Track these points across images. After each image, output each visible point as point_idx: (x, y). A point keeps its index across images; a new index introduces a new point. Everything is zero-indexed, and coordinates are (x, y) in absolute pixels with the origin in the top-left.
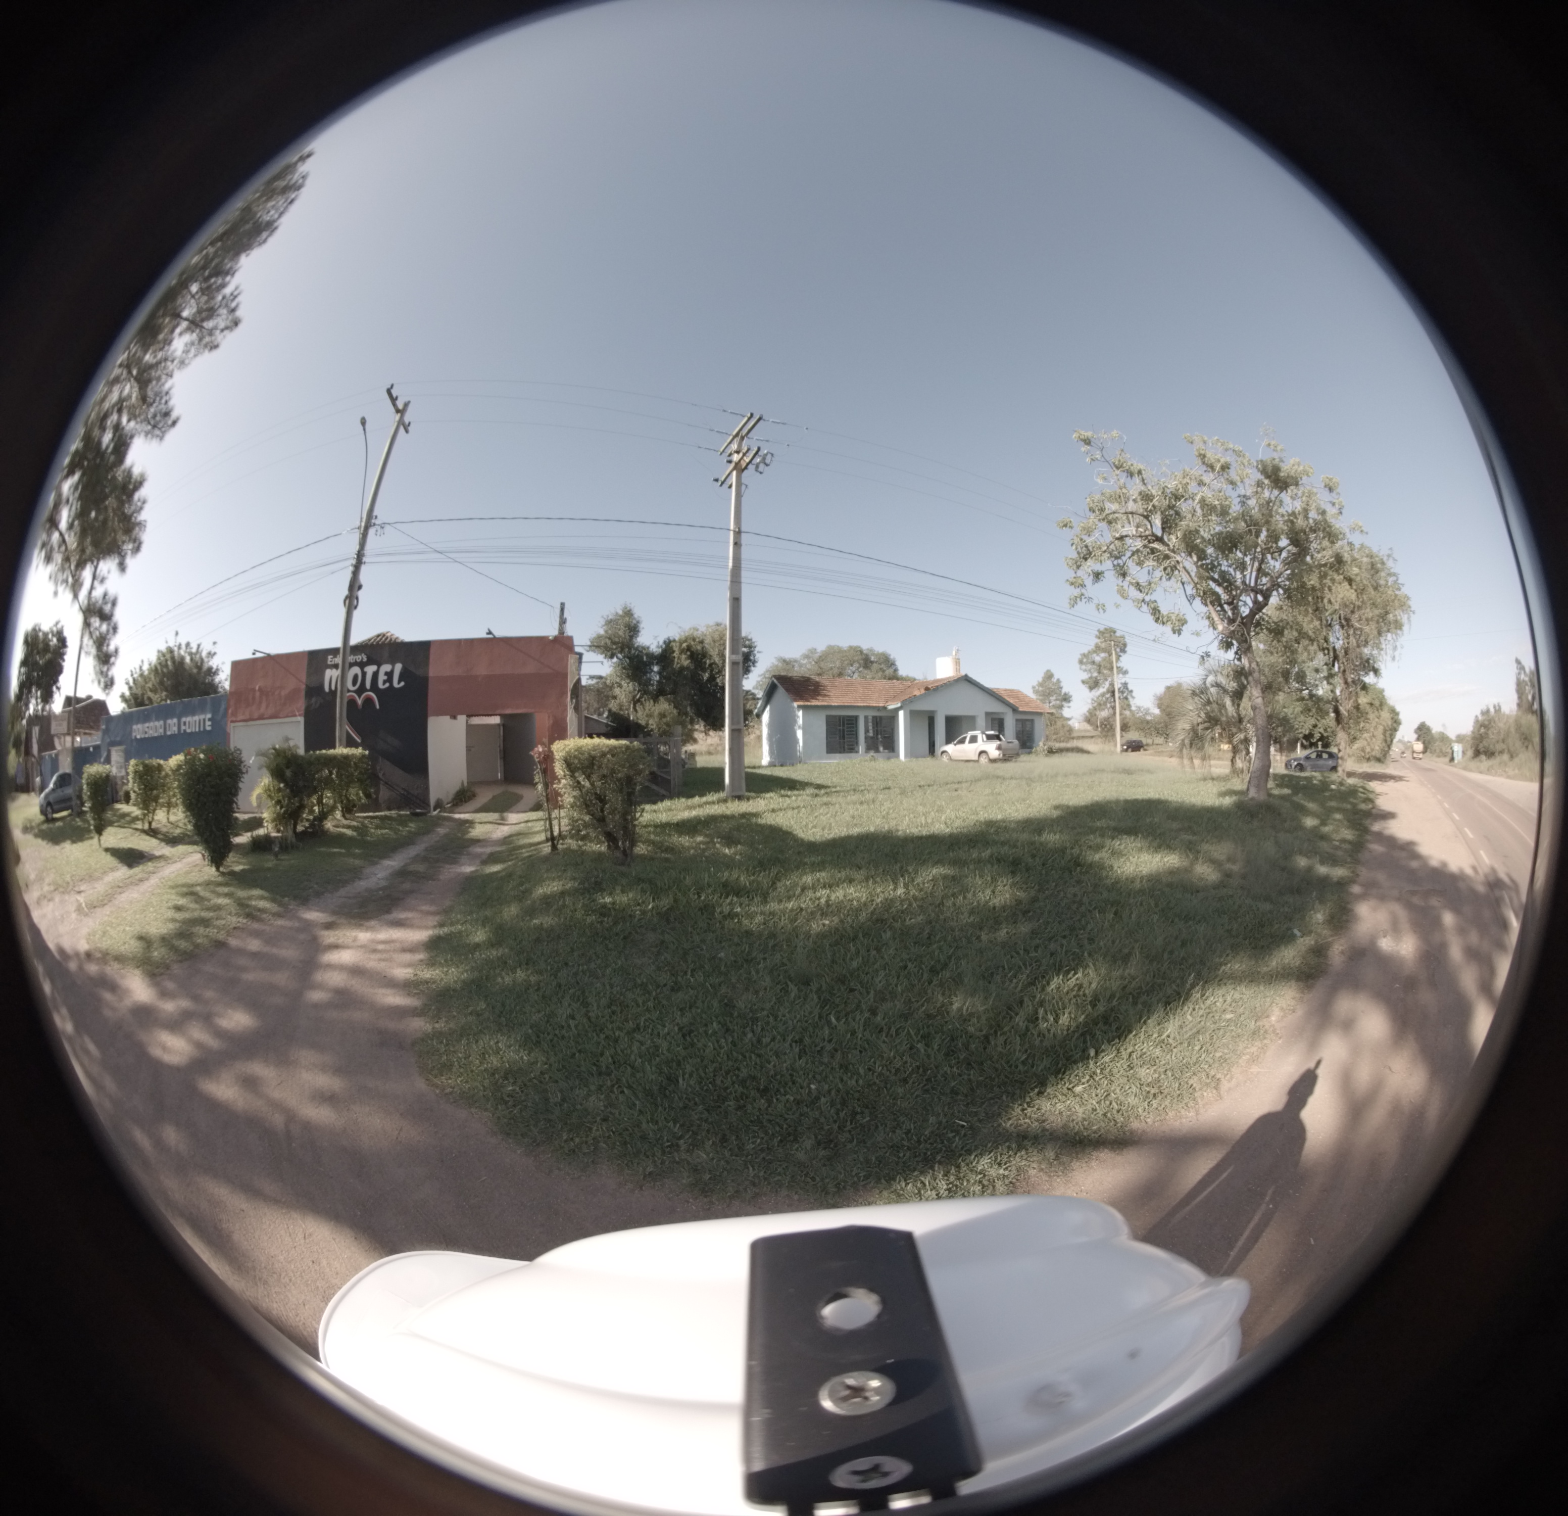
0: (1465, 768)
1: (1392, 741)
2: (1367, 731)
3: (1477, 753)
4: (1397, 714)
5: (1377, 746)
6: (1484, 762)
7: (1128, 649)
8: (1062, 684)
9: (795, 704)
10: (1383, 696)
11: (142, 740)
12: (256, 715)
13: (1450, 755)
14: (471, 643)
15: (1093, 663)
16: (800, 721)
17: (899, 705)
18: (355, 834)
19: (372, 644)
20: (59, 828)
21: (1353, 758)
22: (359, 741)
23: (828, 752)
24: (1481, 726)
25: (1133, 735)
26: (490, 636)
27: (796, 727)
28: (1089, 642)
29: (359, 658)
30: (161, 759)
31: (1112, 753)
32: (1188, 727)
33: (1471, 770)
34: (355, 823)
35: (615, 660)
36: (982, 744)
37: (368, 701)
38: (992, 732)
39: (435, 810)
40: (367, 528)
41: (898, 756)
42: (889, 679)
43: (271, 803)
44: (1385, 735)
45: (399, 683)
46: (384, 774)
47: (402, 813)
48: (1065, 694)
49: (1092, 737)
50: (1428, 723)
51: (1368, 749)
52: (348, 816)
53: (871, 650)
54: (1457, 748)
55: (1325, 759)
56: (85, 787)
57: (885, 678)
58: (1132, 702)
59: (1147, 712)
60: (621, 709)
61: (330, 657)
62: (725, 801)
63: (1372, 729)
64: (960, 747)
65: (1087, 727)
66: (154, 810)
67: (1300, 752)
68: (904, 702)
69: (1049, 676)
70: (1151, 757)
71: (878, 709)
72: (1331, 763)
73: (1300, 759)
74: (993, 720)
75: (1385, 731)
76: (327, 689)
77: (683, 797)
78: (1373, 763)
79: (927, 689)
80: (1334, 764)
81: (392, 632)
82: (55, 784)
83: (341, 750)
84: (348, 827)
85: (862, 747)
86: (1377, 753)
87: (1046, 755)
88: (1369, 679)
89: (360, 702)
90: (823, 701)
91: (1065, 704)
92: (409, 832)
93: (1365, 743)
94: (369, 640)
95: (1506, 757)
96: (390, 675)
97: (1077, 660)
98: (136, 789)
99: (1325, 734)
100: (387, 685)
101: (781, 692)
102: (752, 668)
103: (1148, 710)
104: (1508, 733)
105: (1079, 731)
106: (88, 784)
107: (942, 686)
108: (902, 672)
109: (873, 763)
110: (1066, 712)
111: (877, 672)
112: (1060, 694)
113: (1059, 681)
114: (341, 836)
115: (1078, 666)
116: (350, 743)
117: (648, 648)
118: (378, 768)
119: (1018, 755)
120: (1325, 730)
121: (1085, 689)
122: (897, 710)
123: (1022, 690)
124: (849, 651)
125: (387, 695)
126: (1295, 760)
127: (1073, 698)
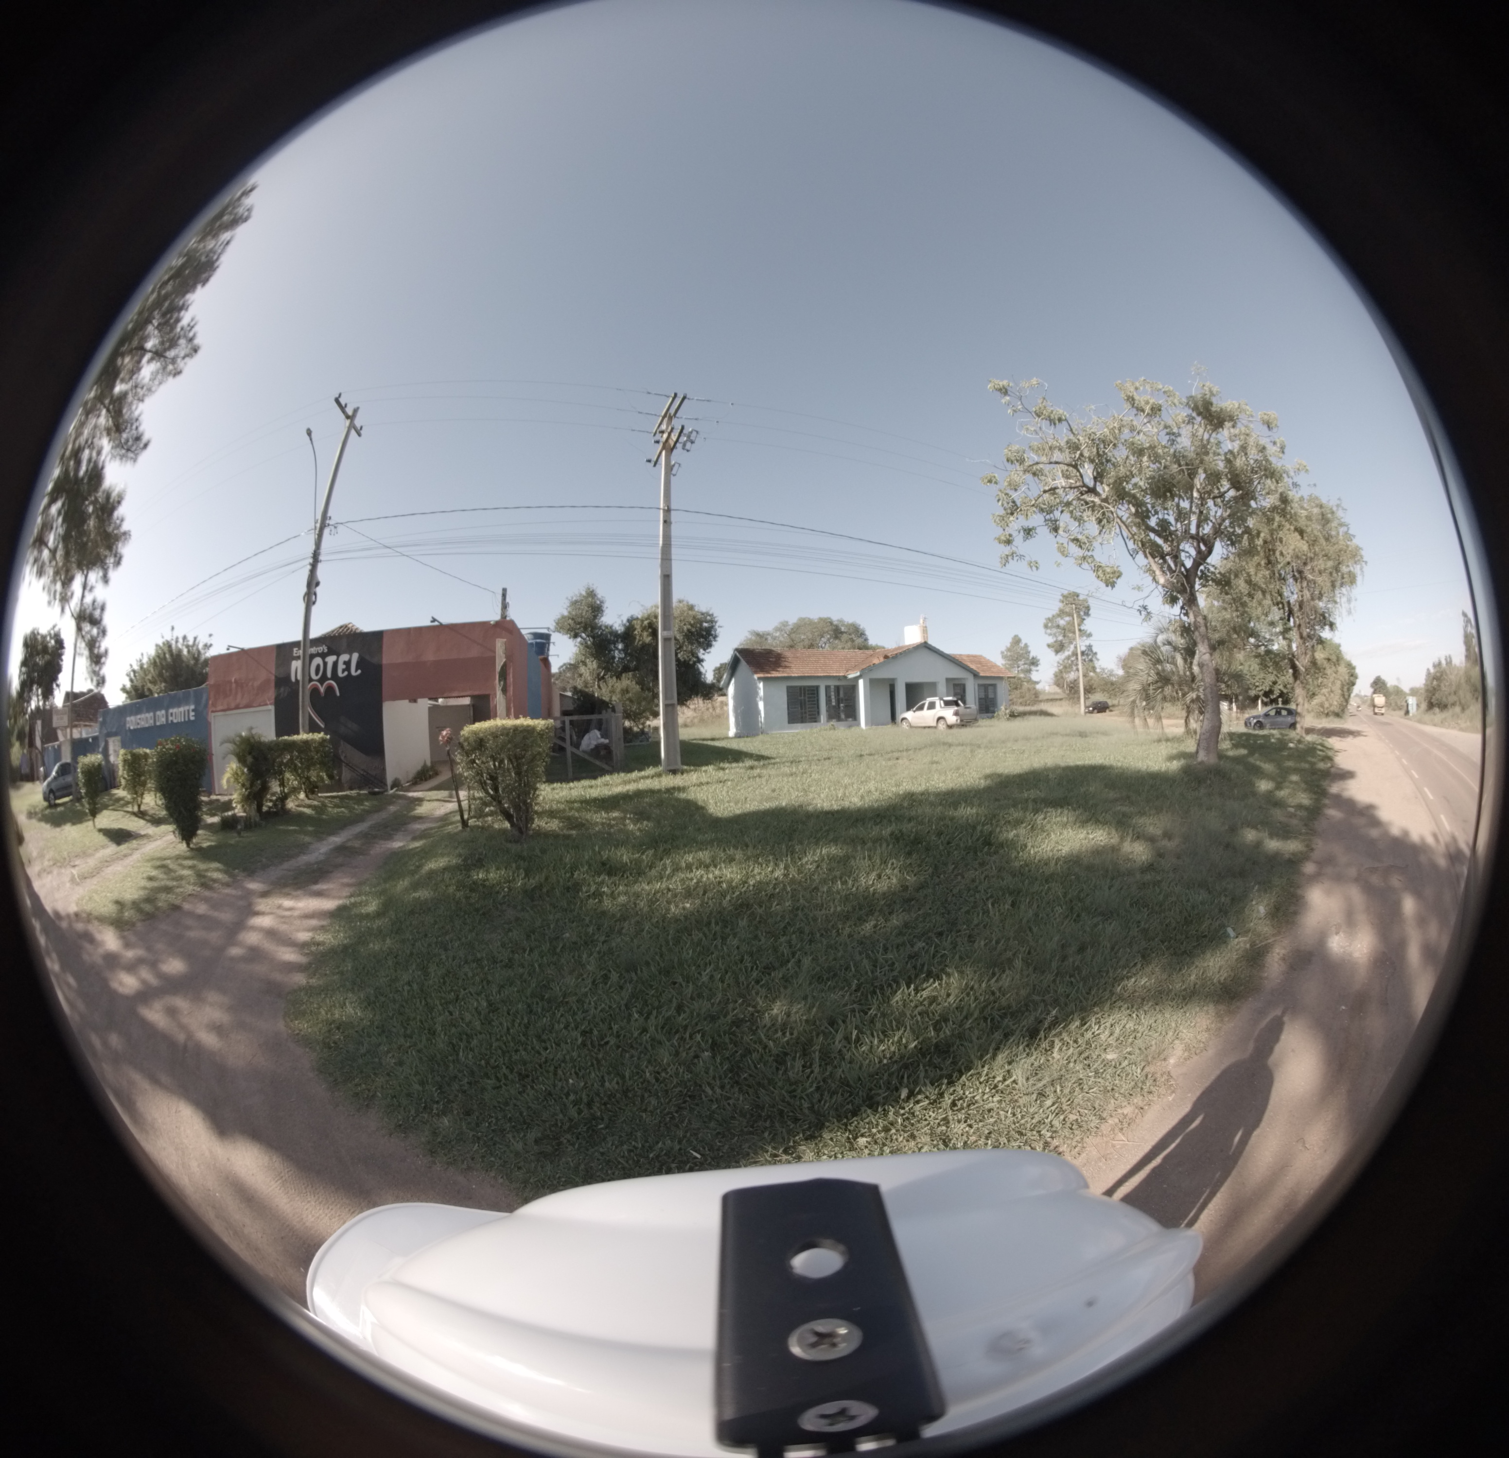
0: (1420, 721)
1: (1349, 696)
2: (1325, 686)
3: (1431, 706)
4: (1354, 668)
5: (1335, 701)
6: (1438, 715)
7: (1090, 612)
8: (1030, 649)
9: (756, 676)
10: (1340, 652)
11: (135, 730)
12: (233, 705)
13: (1405, 708)
14: (419, 630)
15: (1058, 626)
16: (761, 693)
17: (858, 674)
18: (313, 812)
19: (334, 636)
20: (61, 813)
21: (1312, 714)
22: (322, 726)
23: (789, 722)
24: (1434, 678)
25: (1098, 697)
26: (436, 623)
27: (758, 699)
28: (1054, 606)
29: (323, 649)
30: (147, 748)
31: (1076, 715)
32: (1138, 687)
33: (1425, 723)
34: (316, 803)
35: (579, 639)
36: (940, 710)
37: (330, 689)
38: (950, 698)
39: (392, 789)
40: (323, 526)
41: (859, 724)
42: (860, 649)
43: (239, 786)
44: (1342, 689)
45: (356, 671)
46: (345, 757)
47: (362, 792)
48: (1033, 658)
49: (1061, 699)
50: (1384, 677)
51: (1327, 705)
52: (310, 796)
53: (841, 621)
54: (1412, 701)
55: (1284, 716)
56: (80, 775)
57: (854, 648)
58: (1097, 664)
59: (1111, 673)
60: (586, 687)
61: (295, 650)
62: (659, 775)
63: (1330, 685)
64: (919, 713)
65: (1057, 690)
66: (143, 794)
67: (1260, 709)
68: (863, 671)
69: (1017, 641)
70: (1116, 718)
71: (838, 678)
72: (1290, 720)
73: (1258, 717)
74: (955, 685)
75: (1343, 686)
76: (293, 679)
77: (624, 771)
78: (1331, 718)
79: (886, 657)
80: (1293, 721)
81: (354, 623)
82: (57, 772)
83: (303, 736)
84: (309, 806)
85: (823, 716)
86: (1335, 708)
87: (1008, 719)
88: (1326, 634)
89: (322, 690)
90: (783, 672)
91: (1033, 668)
92: (364, 810)
93: (1324, 698)
94: (333, 631)
95: (1457, 709)
96: (348, 664)
97: (1042, 625)
98: (126, 776)
99: (1285, 691)
100: (346, 673)
101: (743, 666)
102: (714, 643)
103: (1112, 671)
104: (1459, 686)
105: (1049, 693)
106: (82, 772)
107: (901, 654)
108: (872, 642)
109: (832, 731)
110: (1035, 676)
111: (846, 642)
112: (1028, 659)
113: (1026, 645)
114: (301, 815)
115: (1043, 630)
116: (313, 728)
117: (611, 627)
118: (340, 751)
119: (976, 720)
120: (1285, 686)
121: (1051, 653)
122: (856, 679)
123: (984, 655)
124: (819, 622)
125: (346, 683)
126: (1254, 717)
127: (1041, 662)
